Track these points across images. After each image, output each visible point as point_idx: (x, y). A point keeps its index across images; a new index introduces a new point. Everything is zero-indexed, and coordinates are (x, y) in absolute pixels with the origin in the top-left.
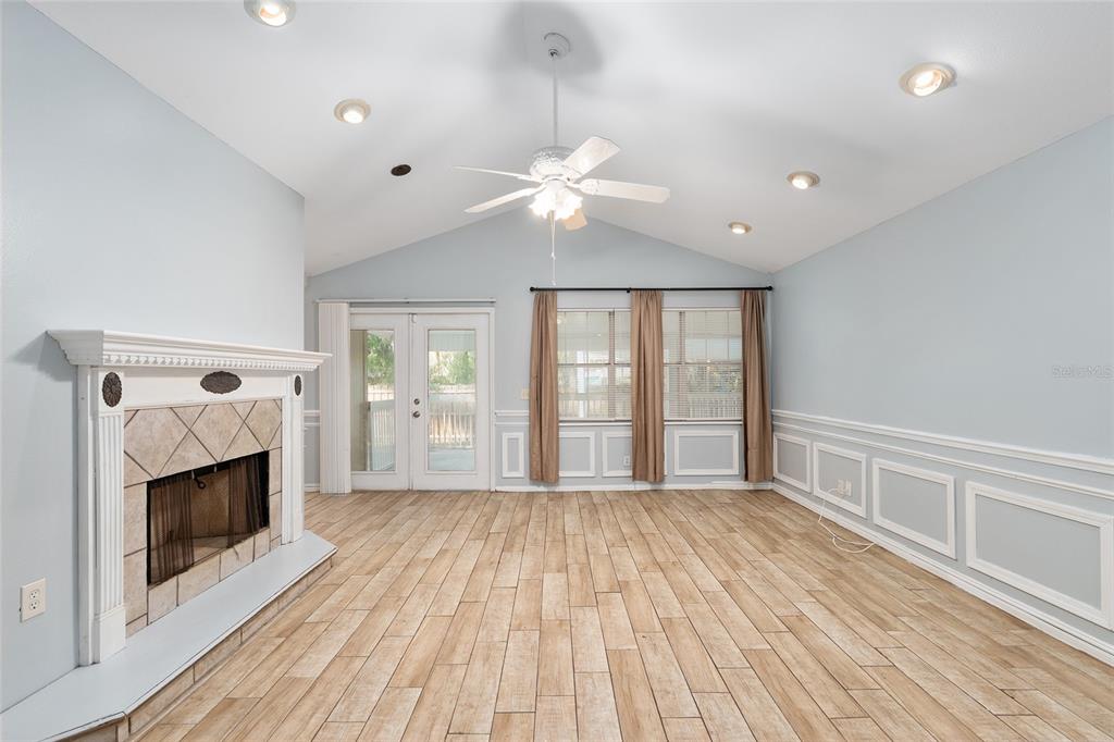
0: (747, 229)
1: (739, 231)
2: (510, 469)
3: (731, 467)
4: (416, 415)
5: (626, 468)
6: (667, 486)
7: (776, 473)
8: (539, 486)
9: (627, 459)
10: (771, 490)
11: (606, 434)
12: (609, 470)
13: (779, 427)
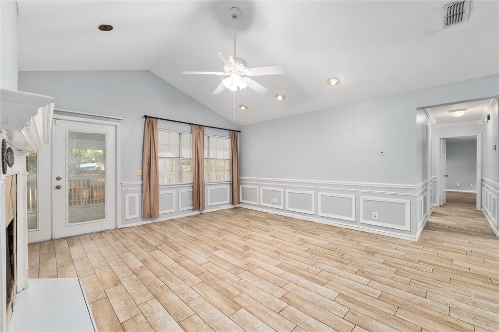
0: (246, 108)
1: (243, 108)
2: (130, 214)
3: (227, 200)
4: (58, 187)
5: (189, 205)
6: (205, 211)
7: (241, 200)
8: (147, 221)
9: (190, 201)
10: (239, 207)
11: (181, 190)
12: (182, 207)
13: (243, 183)
